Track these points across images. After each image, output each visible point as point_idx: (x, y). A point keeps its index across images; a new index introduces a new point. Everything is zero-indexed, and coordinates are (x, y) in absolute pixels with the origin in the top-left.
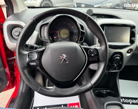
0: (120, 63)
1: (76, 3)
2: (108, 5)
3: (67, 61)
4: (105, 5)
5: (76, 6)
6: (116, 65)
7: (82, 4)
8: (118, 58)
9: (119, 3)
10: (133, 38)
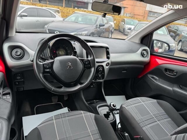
0: (103, 74)
1: (48, 30)
2: (84, 34)
3: (71, 67)
4: (80, 33)
5: (48, 32)
6: (100, 76)
7: (56, 31)
8: (101, 69)
9: (94, 31)
10: (108, 56)
